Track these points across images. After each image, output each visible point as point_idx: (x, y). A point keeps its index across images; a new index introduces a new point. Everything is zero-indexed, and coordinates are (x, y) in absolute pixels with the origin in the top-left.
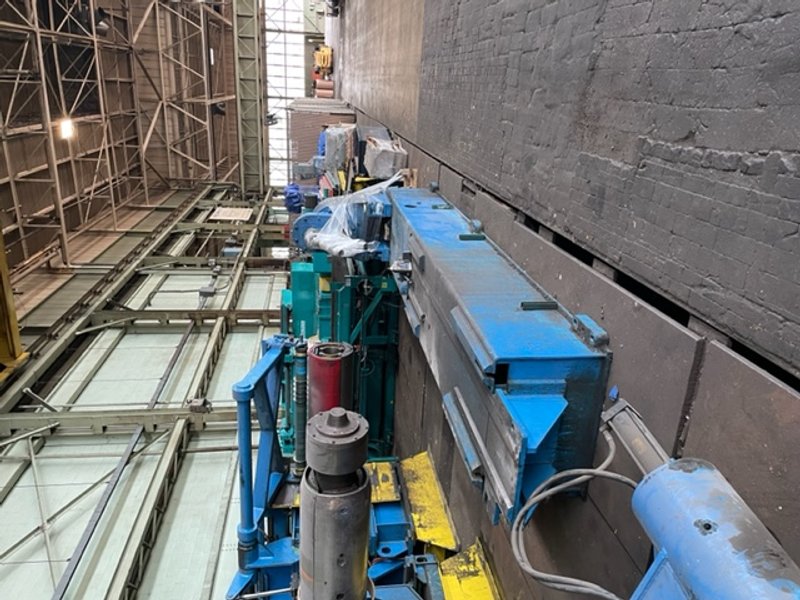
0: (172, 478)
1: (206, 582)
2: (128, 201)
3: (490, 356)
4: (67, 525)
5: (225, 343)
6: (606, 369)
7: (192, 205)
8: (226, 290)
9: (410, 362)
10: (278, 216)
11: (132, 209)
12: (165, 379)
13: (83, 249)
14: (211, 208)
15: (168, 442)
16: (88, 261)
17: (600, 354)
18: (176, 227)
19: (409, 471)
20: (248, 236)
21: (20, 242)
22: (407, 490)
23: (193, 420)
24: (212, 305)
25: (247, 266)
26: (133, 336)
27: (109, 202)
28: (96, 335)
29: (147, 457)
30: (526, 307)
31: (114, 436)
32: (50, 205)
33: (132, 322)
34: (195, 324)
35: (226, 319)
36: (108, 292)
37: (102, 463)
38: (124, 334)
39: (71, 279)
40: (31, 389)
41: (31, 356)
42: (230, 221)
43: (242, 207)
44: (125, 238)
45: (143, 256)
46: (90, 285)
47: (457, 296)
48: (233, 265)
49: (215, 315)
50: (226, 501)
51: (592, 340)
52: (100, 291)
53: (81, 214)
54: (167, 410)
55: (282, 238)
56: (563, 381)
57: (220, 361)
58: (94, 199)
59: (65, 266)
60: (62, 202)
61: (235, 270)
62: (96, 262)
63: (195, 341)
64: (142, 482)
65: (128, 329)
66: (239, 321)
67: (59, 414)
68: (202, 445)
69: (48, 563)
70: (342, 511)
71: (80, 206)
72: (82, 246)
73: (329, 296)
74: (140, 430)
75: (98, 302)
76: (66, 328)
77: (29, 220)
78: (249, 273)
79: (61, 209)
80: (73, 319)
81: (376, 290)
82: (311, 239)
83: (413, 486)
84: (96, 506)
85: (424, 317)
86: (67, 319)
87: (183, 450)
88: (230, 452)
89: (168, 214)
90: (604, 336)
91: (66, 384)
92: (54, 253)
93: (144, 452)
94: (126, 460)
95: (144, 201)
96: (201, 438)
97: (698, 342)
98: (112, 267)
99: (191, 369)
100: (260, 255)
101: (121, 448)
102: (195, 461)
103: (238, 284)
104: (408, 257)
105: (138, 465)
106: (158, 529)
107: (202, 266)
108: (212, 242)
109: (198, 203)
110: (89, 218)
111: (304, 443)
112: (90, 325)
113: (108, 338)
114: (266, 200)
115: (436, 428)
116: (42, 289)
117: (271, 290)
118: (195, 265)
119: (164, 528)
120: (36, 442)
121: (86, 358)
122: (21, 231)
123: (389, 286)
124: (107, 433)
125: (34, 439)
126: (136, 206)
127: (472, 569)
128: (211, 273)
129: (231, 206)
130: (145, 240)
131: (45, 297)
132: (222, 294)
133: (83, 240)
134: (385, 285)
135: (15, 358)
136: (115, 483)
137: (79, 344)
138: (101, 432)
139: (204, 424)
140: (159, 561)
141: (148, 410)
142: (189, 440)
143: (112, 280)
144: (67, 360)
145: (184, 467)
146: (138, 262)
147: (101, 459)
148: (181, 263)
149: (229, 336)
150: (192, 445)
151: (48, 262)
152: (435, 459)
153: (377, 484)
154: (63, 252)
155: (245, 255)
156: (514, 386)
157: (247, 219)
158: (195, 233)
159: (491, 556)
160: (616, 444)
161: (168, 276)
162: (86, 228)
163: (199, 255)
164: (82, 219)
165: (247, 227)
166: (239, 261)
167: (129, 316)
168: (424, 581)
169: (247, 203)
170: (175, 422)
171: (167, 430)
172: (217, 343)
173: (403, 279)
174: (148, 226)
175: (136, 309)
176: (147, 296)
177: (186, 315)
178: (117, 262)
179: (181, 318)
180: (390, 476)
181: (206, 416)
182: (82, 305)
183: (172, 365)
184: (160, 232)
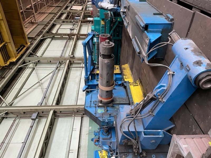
0: (67, 73)
1: (76, 94)
2: (49, 4)
3: (144, 23)
4: (45, 82)
5: (77, 43)
6: (172, 27)
7: (66, 5)
8: (76, 29)
9: (125, 43)
10: (89, 8)
11: (51, 6)
12: (63, 50)
13: (39, 18)
14: (71, 6)
15: (65, 65)
16: (41, 21)
17: (171, 23)
18: (62, 11)
19: (123, 68)
20: (81, 14)
21: (24, 15)
22: (123, 71)
23: (71, 60)
24: (73, 32)
25: (82, 22)
26: (54, 40)
27: (45, 4)
28: (45, 40)
29: (61, 68)
30: (155, 14)
31: (53, 63)
32: (30, 5)
33: (54, 36)
34: (69, 37)
35: (77, 36)
36: (47, 29)
37: (51, 69)
38: (52, 40)
39: (37, 25)
40: (32, 51)
41: (31, 44)
42: (76, 10)
43: (79, 6)
44: (49, 14)
45: (55, 19)
46: (42, 27)
47: (137, 12)
48: (78, 22)
49: (74, 35)
50: (80, 78)
51: (169, 19)
52: (45, 28)
53: (38, 8)
54: (64, 57)
55: (90, 15)
56: (161, 30)
57: (76, 47)
58: (41, 3)
59: (35, 22)
60: (33, 4)
61: (79, 23)
62: (43, 21)
63: (70, 42)
64: (60, 74)
65: (53, 38)
66: (80, 37)
67: (39, 57)
68: (73, 66)
69: (41, 89)
70: (108, 63)
71: (37, 5)
72: (39, 17)
73: (104, 26)
74: (59, 62)
75: (45, 31)
76: (38, 37)
77: (25, 9)
78: (82, 24)
79: (33, 6)
80: (39, 35)
81: (116, 21)
82: (100, 4)
83: (124, 71)
84: (50, 78)
85: (129, 22)
86: (38, 35)
87: (69, 67)
88: (80, 68)
89: (60, 8)
90: (172, 18)
91: (40, 51)
92: (32, 18)
93: (60, 67)
94: (56, 68)
95: (53, 4)
96: (73, 65)
97: (194, 13)
98: (47, 22)
99: (69, 49)
100: (84, 19)
101: (55, 66)
102: (72, 70)
103: (79, 27)
104: (125, 7)
105: (59, 70)
106: (65, 83)
107: (70, 22)
108: (72, 16)
109: (67, 5)
110: (40, 9)
111: (99, 59)
112: (44, 37)
113: (48, 40)
114: (86, 3)
115: (130, 57)
116: (31, 28)
117: (88, 29)
118: (68, 22)
119: (66, 83)
120: (35, 64)
121: (44, 45)
122: (24, 12)
123: (120, 19)
124: (51, 62)
125: (34, 63)
126: (51, 5)
127: (137, 84)
128: (72, 24)
129: (77, 5)
130: (55, 15)
131: (32, 30)
132: (76, 30)
133: (39, 15)
134: (119, 19)
135: (27, 44)
136: (54, 73)
137: (42, 42)
138: (50, 62)
139: (74, 61)
140: (66, 90)
141: (60, 57)
142: (70, 65)
143: (48, 25)
144: (40, 45)
145: (70, 71)
146: (53, 21)
147: (50, 68)
148: (64, 21)
149: (78, 41)
150: (71, 66)
151: (31, 21)
152: (130, 65)
153: (116, 70)
154: (35, 18)
155: (81, 19)
156: (149, 31)
157: (81, 9)
158: (67, 13)
159: (141, 81)
160: (171, 39)
161: (61, 25)
162: (39, 11)
163: (69, 19)
164: (38, 9)
165: (81, 11)
166: (79, 21)
167: (53, 35)
168: (126, 86)
169: (81, 4)
170: (67, 61)
171: (65, 62)
172: (75, 42)
173: (123, 14)
174: (55, 11)
175: (54, 33)
176: (57, 30)
177: (67, 35)
178: (48, 21)
179: (66, 36)
180: (119, 68)
181: (74, 59)
182: (41, 32)
183: (65, 47)
184: (58, 13)
